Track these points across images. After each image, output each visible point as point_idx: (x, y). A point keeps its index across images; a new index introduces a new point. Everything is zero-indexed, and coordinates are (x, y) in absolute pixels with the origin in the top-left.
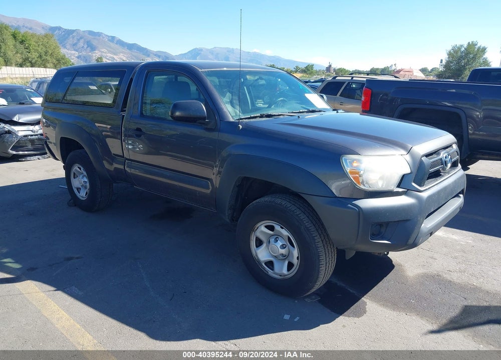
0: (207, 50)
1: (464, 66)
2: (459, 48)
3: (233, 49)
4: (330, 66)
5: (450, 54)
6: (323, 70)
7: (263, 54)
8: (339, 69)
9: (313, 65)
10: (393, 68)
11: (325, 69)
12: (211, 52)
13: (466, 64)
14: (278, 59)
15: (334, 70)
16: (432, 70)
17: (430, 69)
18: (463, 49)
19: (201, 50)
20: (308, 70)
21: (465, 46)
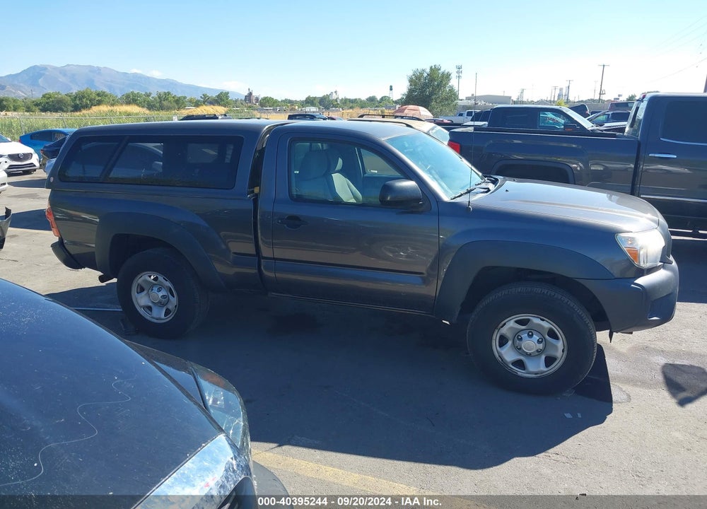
0: (55, 68)
1: (429, 96)
2: (421, 74)
3: (99, 69)
4: (250, 94)
5: (411, 81)
6: (241, 100)
7: (148, 75)
8: (265, 99)
9: (228, 93)
10: (334, 97)
11: (243, 98)
12: (63, 71)
13: (432, 94)
14: (174, 84)
15: (257, 99)
16: (382, 99)
17: (379, 98)
18: (425, 75)
19: (44, 68)
20: (222, 100)
21: (428, 70)
